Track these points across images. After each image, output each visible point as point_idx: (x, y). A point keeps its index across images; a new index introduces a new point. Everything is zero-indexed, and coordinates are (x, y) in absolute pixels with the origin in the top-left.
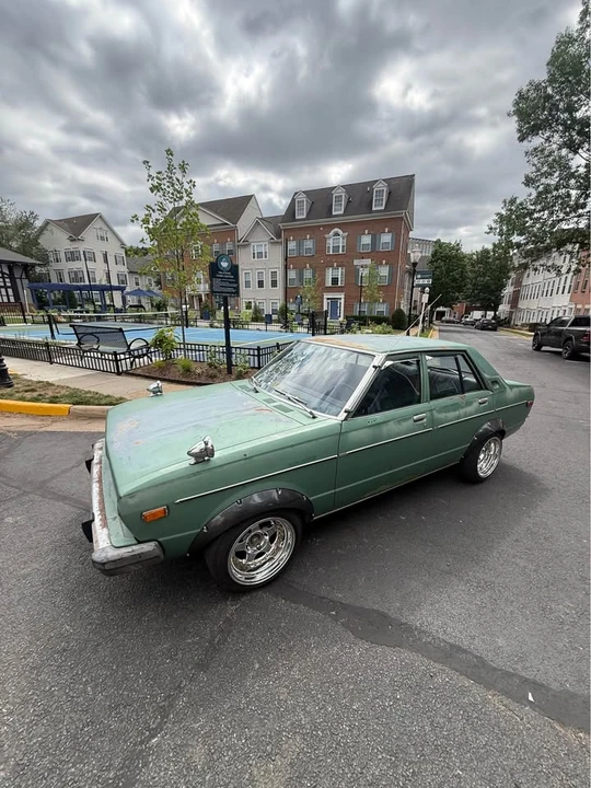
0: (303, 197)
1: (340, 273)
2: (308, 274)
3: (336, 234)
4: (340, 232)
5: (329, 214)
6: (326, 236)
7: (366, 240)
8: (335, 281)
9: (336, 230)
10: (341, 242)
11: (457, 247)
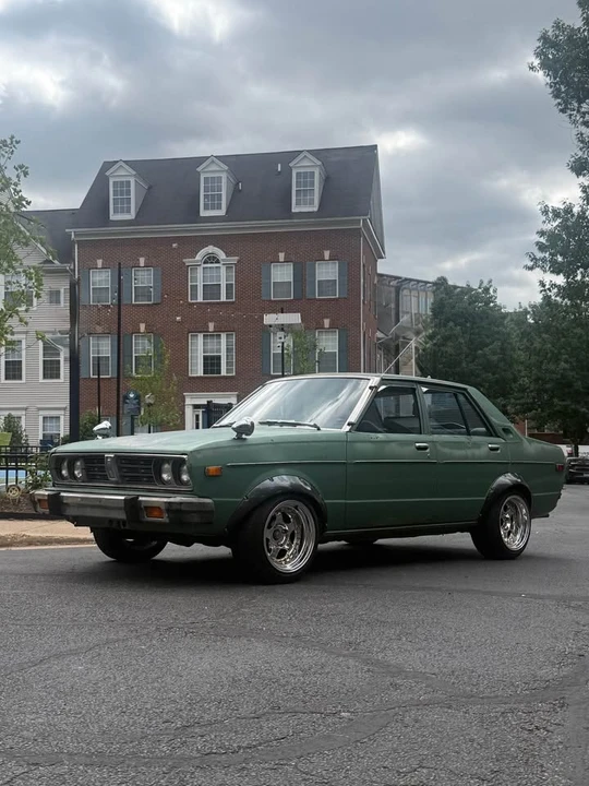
0: (123, 174)
1: (223, 346)
2: (142, 346)
3: (212, 259)
4: (221, 255)
5: (192, 214)
6: (188, 261)
7: (282, 274)
8: (212, 363)
9: (211, 249)
10: (223, 277)
11: (484, 296)
